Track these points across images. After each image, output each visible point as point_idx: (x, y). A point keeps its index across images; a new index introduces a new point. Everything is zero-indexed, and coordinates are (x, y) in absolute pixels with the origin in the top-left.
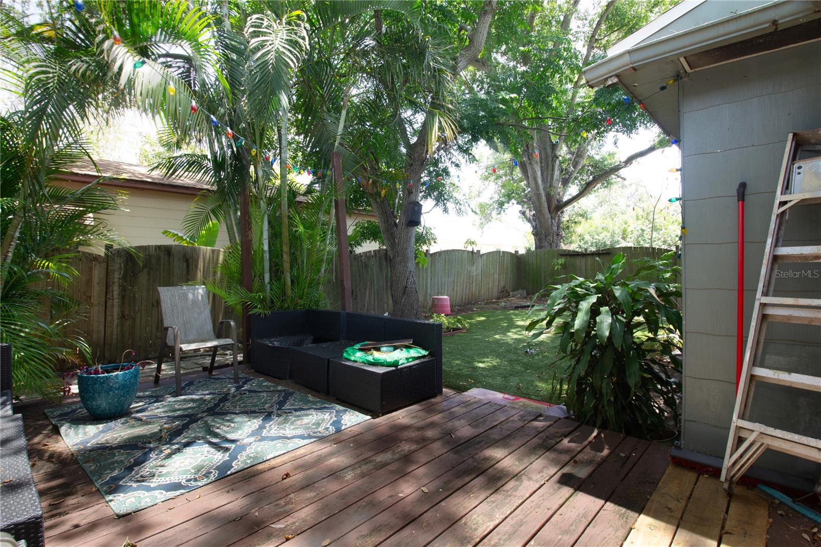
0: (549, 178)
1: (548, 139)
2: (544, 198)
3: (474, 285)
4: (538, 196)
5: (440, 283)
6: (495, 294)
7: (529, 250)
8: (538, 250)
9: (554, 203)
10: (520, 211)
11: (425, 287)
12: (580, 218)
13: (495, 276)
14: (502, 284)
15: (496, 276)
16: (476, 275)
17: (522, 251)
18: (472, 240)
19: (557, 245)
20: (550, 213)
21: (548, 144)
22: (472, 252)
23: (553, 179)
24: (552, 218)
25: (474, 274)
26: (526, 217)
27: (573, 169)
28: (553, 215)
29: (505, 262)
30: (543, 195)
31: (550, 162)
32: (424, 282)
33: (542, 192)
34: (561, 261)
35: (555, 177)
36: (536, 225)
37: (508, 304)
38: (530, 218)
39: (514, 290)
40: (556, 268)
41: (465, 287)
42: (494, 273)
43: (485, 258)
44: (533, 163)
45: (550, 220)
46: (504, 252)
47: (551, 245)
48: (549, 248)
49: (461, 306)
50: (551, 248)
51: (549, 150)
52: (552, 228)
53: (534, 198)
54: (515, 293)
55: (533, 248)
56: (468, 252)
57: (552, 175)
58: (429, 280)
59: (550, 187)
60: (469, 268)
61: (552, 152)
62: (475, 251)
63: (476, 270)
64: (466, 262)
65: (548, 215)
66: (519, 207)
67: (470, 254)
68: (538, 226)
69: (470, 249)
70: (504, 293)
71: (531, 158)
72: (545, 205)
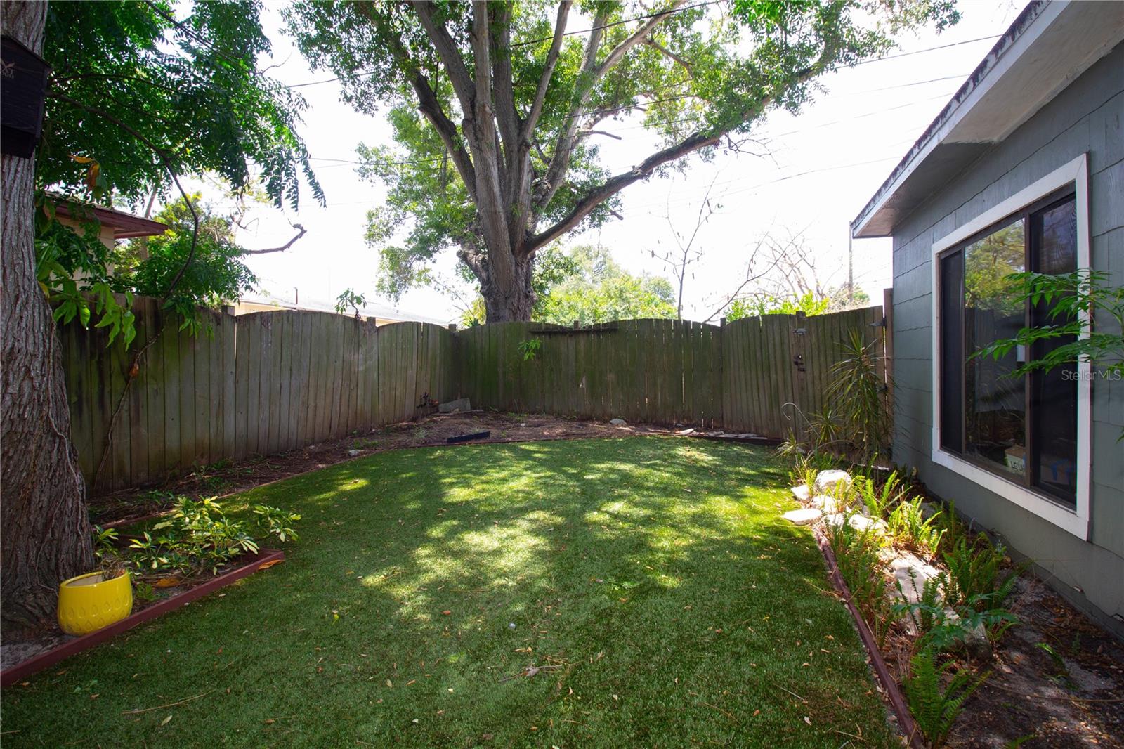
0: (512, 185)
1: (511, 109)
2: (503, 223)
3: (360, 392)
4: (493, 215)
5: (265, 390)
6: (410, 408)
7: (475, 323)
8: (493, 324)
9: (521, 237)
10: (458, 254)
11: (215, 403)
12: (562, 271)
13: (410, 372)
14: (424, 388)
15: (412, 373)
16: (366, 370)
17: (462, 325)
18: (357, 294)
19: (526, 317)
20: (513, 254)
21: (512, 117)
22: (357, 319)
23: (520, 188)
24: (517, 265)
25: (361, 368)
26: (469, 263)
27: (549, 185)
28: (519, 259)
29: (430, 346)
30: (503, 216)
31: (514, 155)
32: (214, 391)
33: (500, 209)
34: (535, 343)
35: (524, 184)
36: (488, 277)
37: (434, 432)
38: (476, 266)
39: (448, 399)
40: (526, 357)
41: (337, 397)
42: (406, 368)
43: (386, 335)
44: (484, 147)
45: (513, 268)
46: (427, 325)
47: (515, 314)
48: (511, 321)
49: (325, 442)
50: (515, 319)
51: (514, 132)
52: (517, 282)
53: (486, 221)
54: (449, 405)
55: (482, 323)
56: (346, 319)
57: (519, 180)
58: (230, 383)
59: (514, 202)
60: (347, 355)
61: (519, 135)
62: (364, 319)
63: (364, 360)
64: (341, 341)
65: (510, 258)
66: (458, 248)
67: (350, 324)
68: (492, 279)
69: (350, 312)
70: (427, 408)
71: (480, 136)
72: (506, 237)
